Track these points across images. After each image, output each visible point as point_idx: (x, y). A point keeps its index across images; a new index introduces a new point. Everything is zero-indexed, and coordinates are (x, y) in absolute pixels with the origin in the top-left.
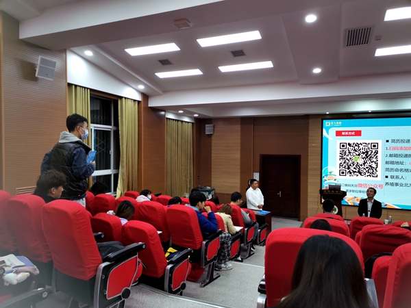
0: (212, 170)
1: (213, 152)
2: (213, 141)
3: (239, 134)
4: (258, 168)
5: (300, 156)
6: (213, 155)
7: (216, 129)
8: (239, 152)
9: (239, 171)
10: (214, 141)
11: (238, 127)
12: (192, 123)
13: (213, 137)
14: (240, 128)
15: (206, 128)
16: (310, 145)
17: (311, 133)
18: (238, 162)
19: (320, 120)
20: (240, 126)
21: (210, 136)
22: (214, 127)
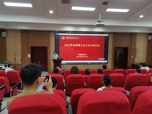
0: (7, 53)
1: (7, 45)
2: (7, 40)
3: (20, 37)
4: (30, 52)
5: (47, 47)
6: (7, 47)
8: (20, 45)
11: (19, 34)
13: (7, 38)
14: (20, 35)
15: (3, 34)
17: (51, 38)
19: (54, 33)
20: (20, 33)
21: (5, 37)
22: (7, 33)
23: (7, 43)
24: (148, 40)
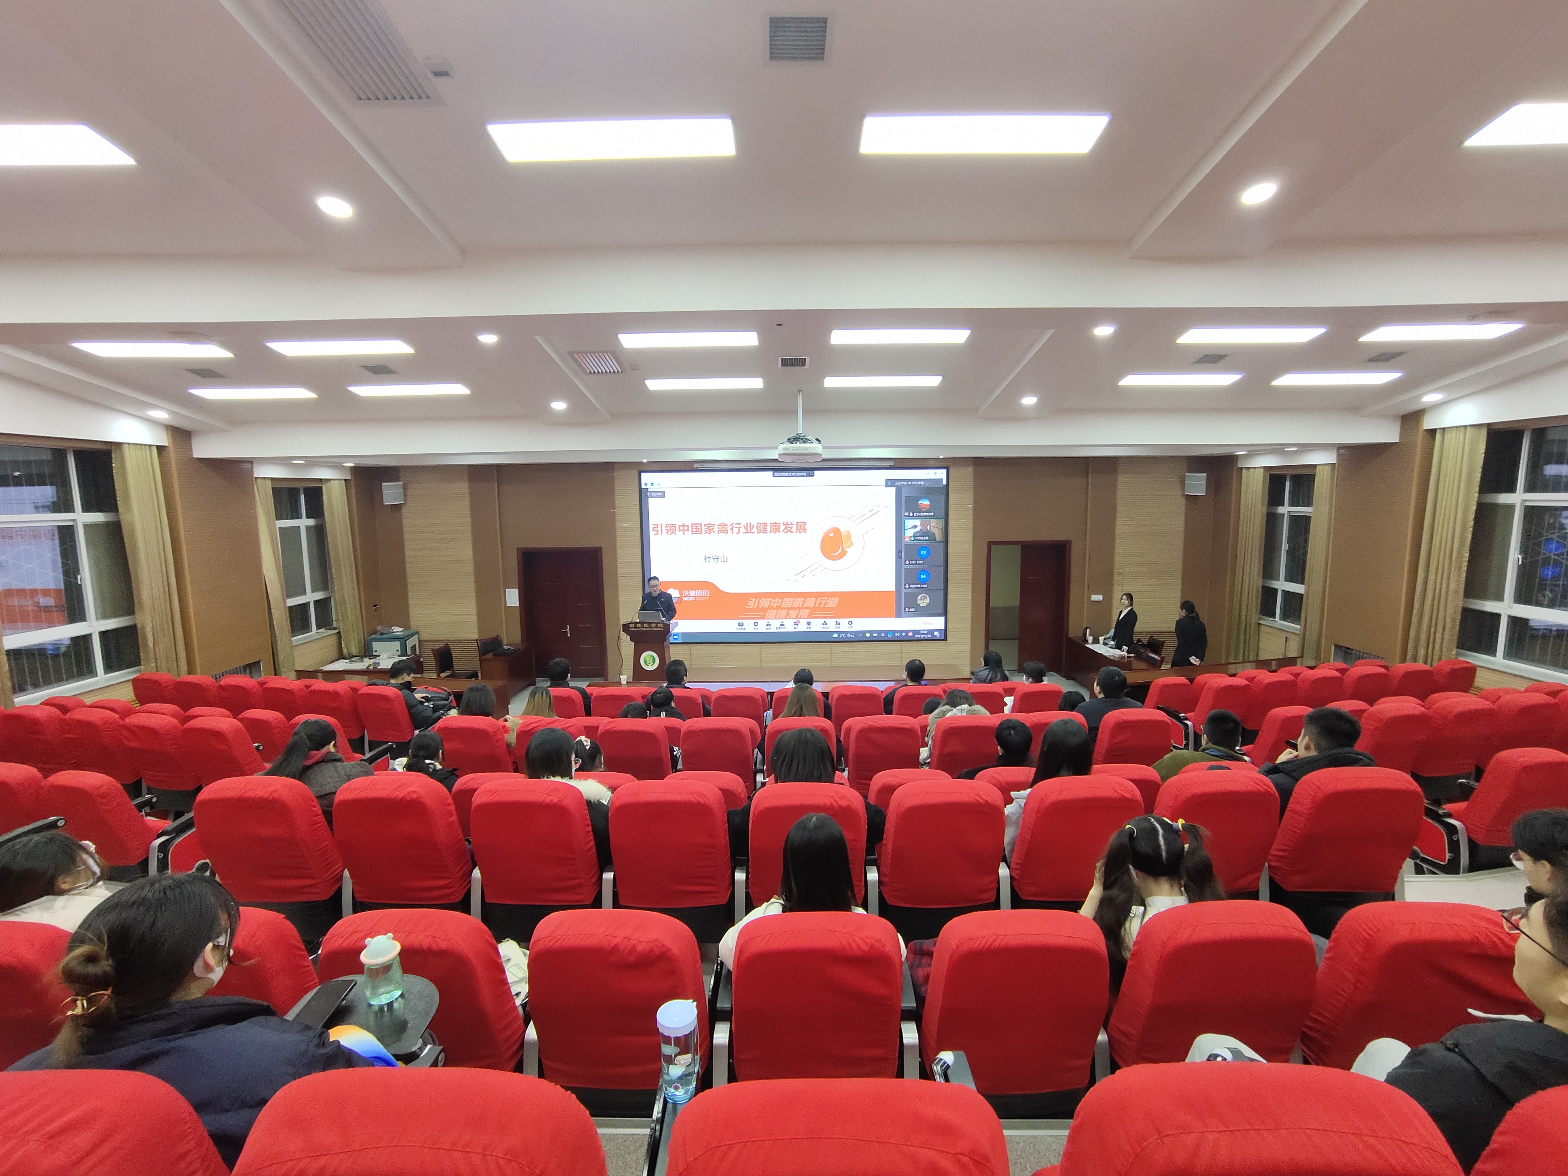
0: (410, 587)
1: (407, 545)
2: (405, 522)
3: (467, 502)
4: (515, 578)
5: (601, 548)
7: (409, 492)
8: (469, 545)
9: (472, 587)
10: (410, 520)
11: (463, 488)
12: (346, 480)
13: (404, 511)
14: (467, 491)
15: (385, 492)
16: (618, 525)
17: (619, 500)
18: (470, 568)
19: (636, 473)
20: (467, 485)
21: (397, 508)
22: (405, 488)
23: (406, 537)
24: (1192, 499)
